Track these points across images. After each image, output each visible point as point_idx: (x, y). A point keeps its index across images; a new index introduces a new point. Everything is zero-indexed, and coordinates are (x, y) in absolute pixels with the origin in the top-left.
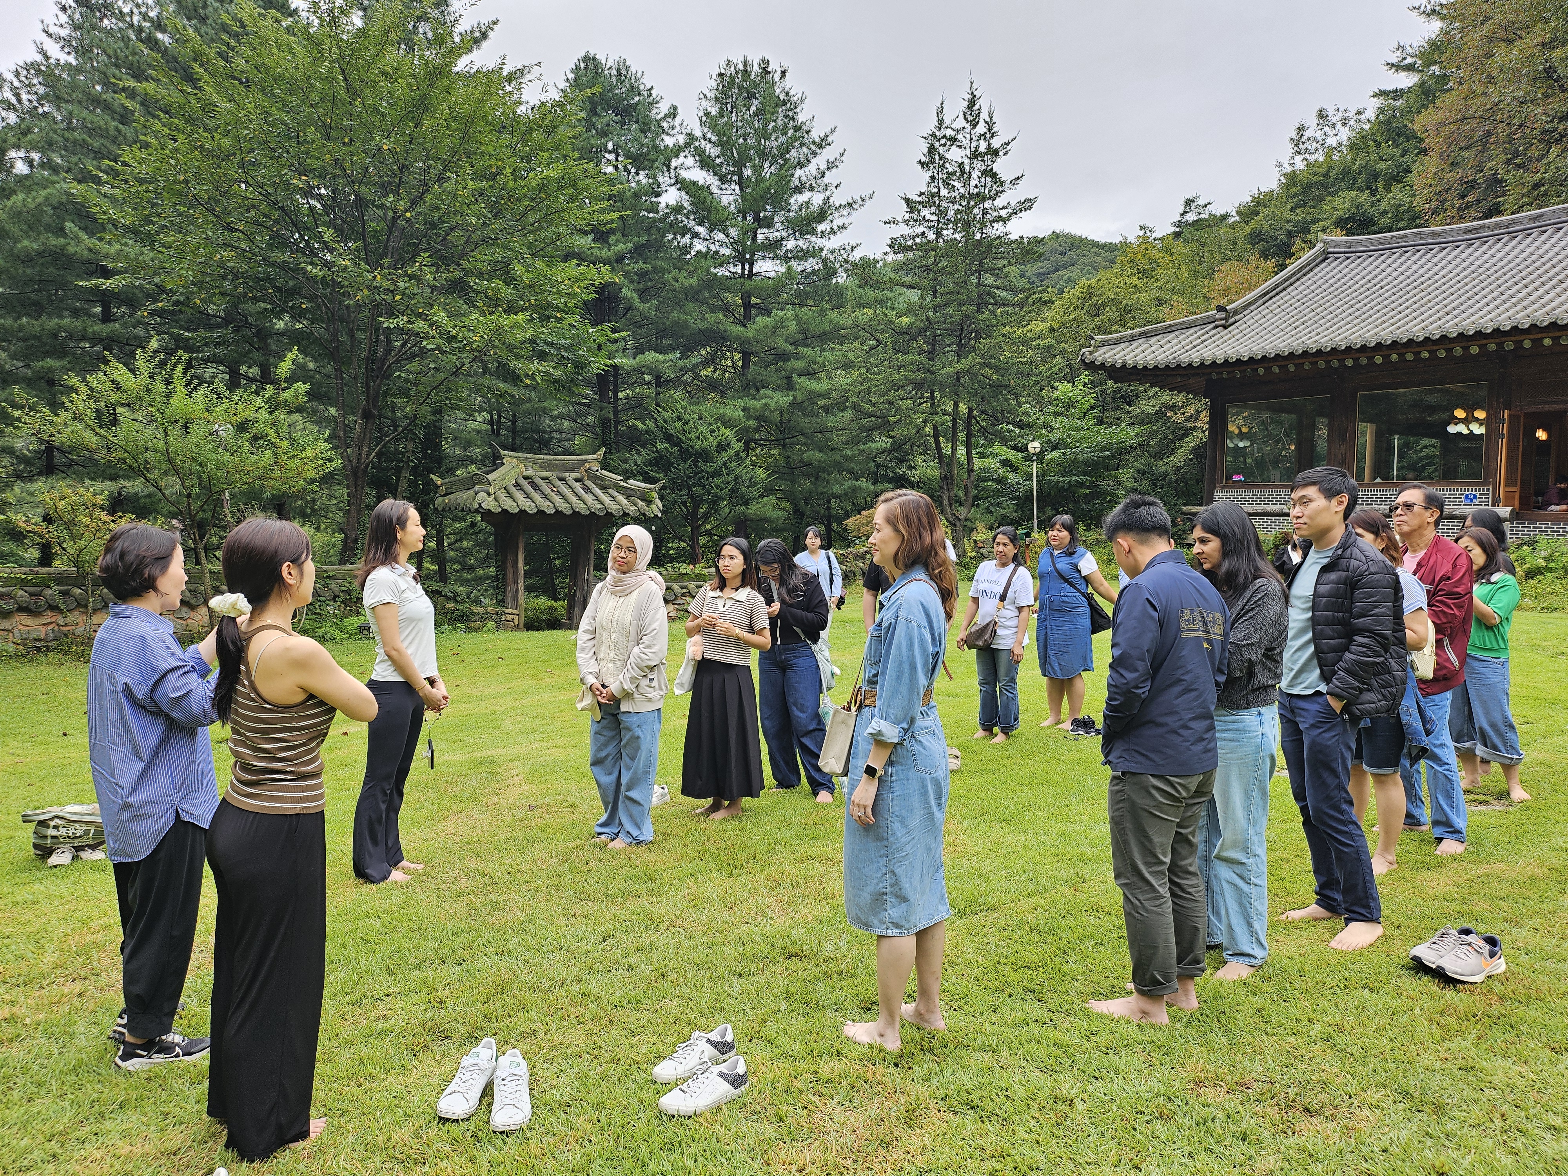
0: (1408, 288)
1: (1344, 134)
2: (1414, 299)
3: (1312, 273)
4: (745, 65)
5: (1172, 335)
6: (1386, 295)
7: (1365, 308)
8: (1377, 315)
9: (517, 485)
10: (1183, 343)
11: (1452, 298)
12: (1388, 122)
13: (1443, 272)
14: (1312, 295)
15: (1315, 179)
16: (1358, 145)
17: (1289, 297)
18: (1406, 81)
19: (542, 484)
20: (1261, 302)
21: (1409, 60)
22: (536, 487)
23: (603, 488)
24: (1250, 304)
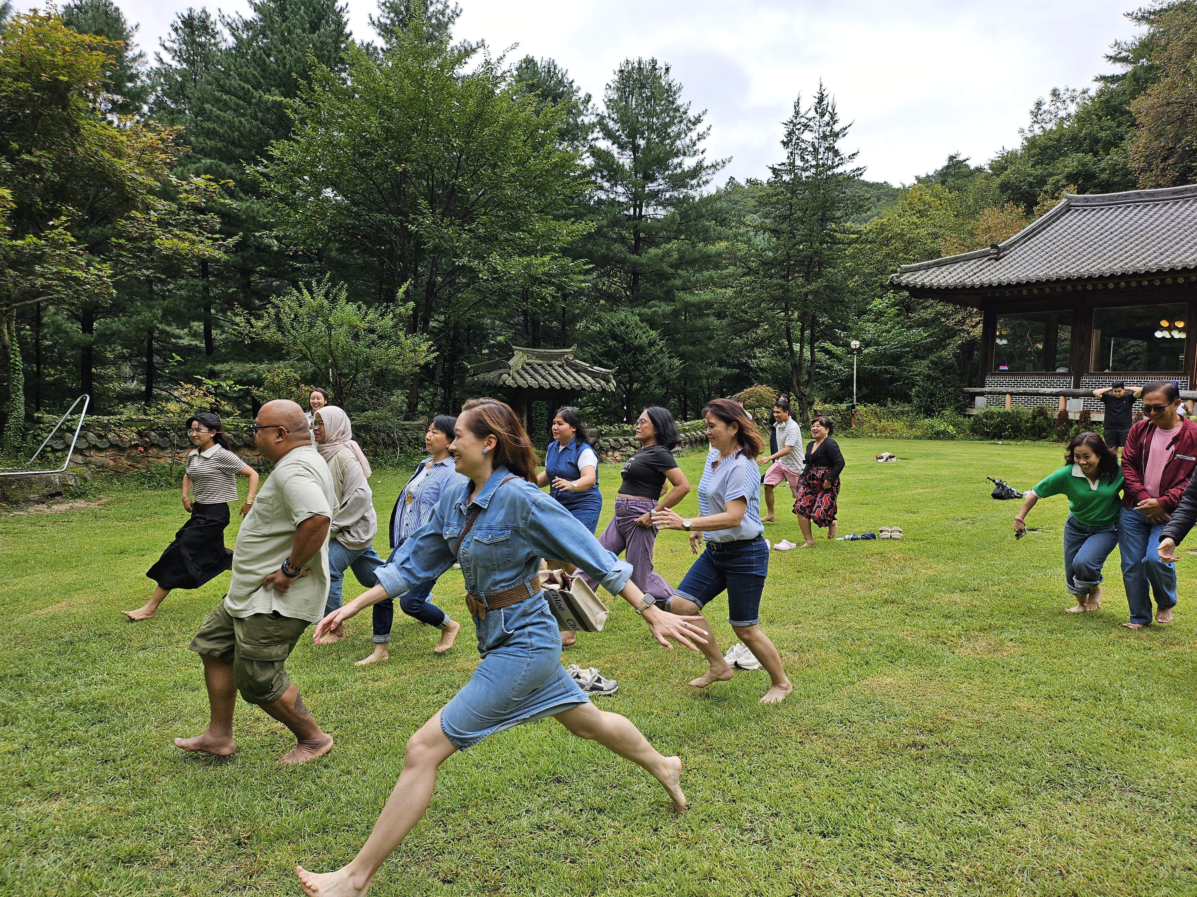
0: (1131, 234)
1: (1073, 109)
2: (1137, 242)
3: (1059, 221)
4: (640, 64)
5: (958, 265)
6: (1116, 239)
7: (1101, 248)
8: (1110, 254)
9: (523, 369)
10: (966, 271)
11: (1164, 242)
12: (1107, 101)
13: (1157, 223)
14: (1060, 237)
15: (1050, 143)
16: (1083, 118)
17: (1043, 238)
18: (1119, 69)
19: (539, 368)
20: (1022, 241)
21: (1124, 54)
22: (536, 371)
23: (577, 372)
24: (1015, 243)
